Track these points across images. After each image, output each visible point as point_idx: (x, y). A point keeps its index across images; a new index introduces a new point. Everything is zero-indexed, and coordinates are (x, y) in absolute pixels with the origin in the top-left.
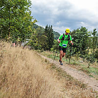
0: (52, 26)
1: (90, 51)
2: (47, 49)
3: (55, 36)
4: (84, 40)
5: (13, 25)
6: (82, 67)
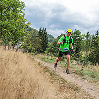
0: (45, 29)
1: (84, 54)
2: (41, 52)
3: (49, 39)
4: (78, 43)
5: (6, 28)
6: (75, 69)
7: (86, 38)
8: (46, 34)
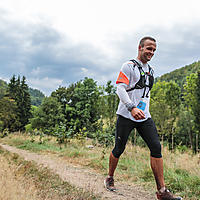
0: (24, 78)
1: (105, 124)
2: (18, 129)
3: (33, 98)
4: (92, 103)
6: (90, 158)
7: (106, 93)
8: (27, 88)
